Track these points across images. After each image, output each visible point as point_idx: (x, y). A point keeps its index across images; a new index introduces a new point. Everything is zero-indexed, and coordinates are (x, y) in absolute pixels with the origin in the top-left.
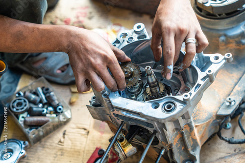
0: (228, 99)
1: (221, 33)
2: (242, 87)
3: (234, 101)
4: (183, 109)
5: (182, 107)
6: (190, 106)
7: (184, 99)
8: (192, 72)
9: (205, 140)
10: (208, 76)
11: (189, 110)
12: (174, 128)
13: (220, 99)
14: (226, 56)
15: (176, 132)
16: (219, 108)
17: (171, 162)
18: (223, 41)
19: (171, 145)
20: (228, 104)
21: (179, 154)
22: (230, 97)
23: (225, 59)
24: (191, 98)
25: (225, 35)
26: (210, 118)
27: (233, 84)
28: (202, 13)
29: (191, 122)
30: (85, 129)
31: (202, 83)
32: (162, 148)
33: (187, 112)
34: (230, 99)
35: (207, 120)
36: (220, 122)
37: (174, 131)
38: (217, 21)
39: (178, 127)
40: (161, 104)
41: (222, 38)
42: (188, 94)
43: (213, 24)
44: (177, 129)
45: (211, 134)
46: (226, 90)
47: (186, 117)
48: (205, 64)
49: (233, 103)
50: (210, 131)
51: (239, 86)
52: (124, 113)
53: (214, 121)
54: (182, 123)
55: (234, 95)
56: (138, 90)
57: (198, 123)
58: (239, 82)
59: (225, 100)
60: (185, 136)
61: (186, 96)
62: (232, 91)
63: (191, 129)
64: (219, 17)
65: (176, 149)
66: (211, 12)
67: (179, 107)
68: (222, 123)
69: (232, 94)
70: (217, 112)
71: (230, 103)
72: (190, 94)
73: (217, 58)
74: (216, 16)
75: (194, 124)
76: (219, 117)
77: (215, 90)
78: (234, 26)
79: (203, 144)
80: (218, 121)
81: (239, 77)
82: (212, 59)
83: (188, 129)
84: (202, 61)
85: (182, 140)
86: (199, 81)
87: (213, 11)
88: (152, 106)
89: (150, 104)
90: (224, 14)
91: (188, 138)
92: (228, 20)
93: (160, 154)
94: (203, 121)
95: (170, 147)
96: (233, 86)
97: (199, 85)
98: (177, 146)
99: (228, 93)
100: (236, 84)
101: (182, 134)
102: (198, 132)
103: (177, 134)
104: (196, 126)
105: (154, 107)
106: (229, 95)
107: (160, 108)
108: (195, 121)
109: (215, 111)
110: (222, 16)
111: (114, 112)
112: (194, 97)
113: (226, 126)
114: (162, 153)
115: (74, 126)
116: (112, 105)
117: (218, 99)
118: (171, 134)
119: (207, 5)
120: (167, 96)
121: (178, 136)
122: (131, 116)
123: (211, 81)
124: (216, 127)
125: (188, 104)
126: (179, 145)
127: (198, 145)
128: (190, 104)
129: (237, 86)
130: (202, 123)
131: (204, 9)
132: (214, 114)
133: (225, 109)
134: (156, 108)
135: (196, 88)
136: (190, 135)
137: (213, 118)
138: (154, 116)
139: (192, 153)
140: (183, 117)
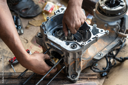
0: (100, 53)
1: (106, 23)
2: (108, 49)
3: (103, 54)
4: (79, 49)
5: (79, 48)
6: (83, 49)
7: (81, 44)
8: (89, 34)
9: (84, 68)
10: (95, 37)
11: (82, 50)
12: (73, 57)
13: (97, 52)
14: (106, 31)
15: (73, 60)
16: (95, 56)
17: (66, 73)
18: (106, 26)
19: (69, 65)
20: (99, 55)
21: (71, 71)
22: (101, 52)
23: (105, 32)
24: (85, 45)
25: (107, 24)
26: (90, 59)
27: (104, 47)
28: (100, 11)
29: (81, 57)
30: (27, 40)
31: (92, 40)
32: (64, 65)
33: (81, 51)
34: (101, 53)
35: (88, 59)
36: (94, 62)
37: (72, 59)
38: (106, 16)
39: (75, 58)
40: (70, 44)
41: (106, 25)
42: (84, 43)
43: (103, 18)
44: (73, 58)
45: (88, 66)
46: (101, 48)
47: (80, 53)
48: (95, 33)
49: (102, 55)
50: (88, 65)
51: (107, 49)
52: (52, 44)
53: (91, 60)
54: (77, 56)
55: (103, 52)
56: (61, 36)
57: (84, 59)
58: (107, 47)
59: (99, 53)
60: (76, 63)
61: (83, 43)
62: (103, 50)
63: (80, 61)
64: (107, 15)
65: (70, 68)
66: (104, 12)
67: (78, 47)
68: (94, 63)
69: (103, 51)
70: (93, 57)
71: (101, 55)
72: (85, 43)
73: (102, 31)
74: (106, 14)
75: (82, 59)
76: (94, 59)
77: (95, 47)
78: (112, 21)
79: (83, 69)
80: (93, 61)
81: (108, 44)
82: (100, 31)
83: (79, 60)
84: (95, 30)
85: (74, 65)
86: (91, 39)
87: (105, 12)
88: (66, 44)
89: (65, 43)
90: (110, 15)
91: (77, 64)
92: (111, 18)
93: (62, 68)
94: (86, 59)
95: (68, 66)
96: (104, 48)
97: (90, 40)
98: (71, 67)
99: (101, 50)
100: (105, 47)
101: (75, 62)
102: (83, 63)
103: (73, 61)
104: (82, 60)
105: (67, 44)
106: (101, 51)
107: (69, 46)
108: (83, 58)
109: (93, 56)
110: (109, 15)
111: (47, 42)
112: (86, 45)
113: (95, 65)
114: (64, 68)
115: (23, 37)
116: (47, 38)
117: (96, 51)
118: (70, 60)
119: (104, 8)
120: (74, 41)
121: (73, 62)
122: (55, 46)
123: (96, 40)
124: (91, 64)
125: (83, 47)
126: (72, 66)
127: (81, 69)
128: (84, 48)
129: (106, 48)
130: (86, 60)
131: (102, 10)
132: (92, 58)
133: (97, 57)
134: (67, 45)
135: (88, 41)
136: (79, 64)
137: (91, 59)
138: (65, 48)
139: (77, 72)
140: (78, 53)
